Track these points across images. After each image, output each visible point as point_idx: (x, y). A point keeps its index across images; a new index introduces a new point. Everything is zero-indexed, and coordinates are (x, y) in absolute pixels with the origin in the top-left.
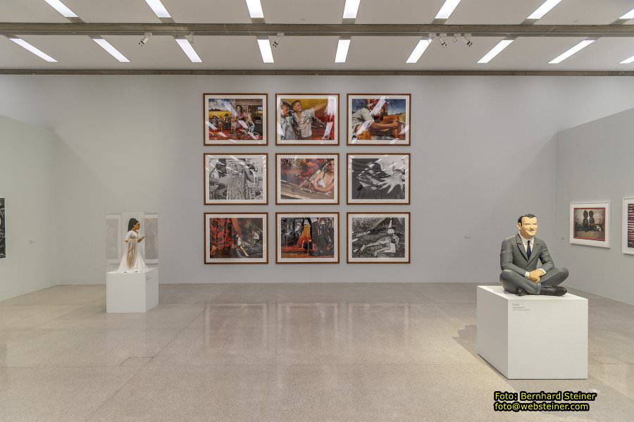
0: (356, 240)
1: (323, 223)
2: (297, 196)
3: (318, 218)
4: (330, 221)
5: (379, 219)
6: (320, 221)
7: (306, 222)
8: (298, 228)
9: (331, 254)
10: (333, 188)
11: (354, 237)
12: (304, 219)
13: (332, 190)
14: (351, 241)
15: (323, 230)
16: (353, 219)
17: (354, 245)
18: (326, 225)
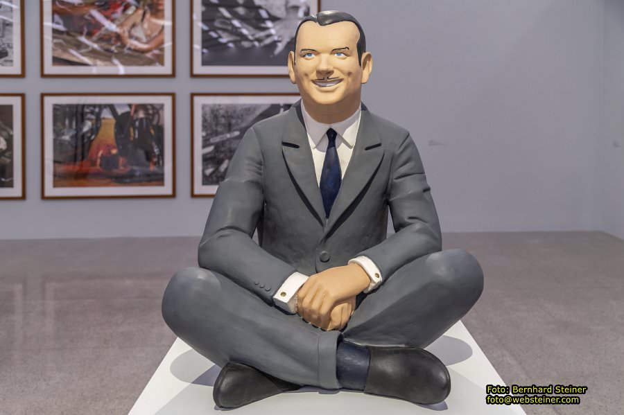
0: (211, 149)
1: (141, 115)
2: (86, 60)
3: (130, 106)
4: (157, 110)
5: (256, 107)
6: (136, 111)
7: (106, 114)
8: (88, 126)
9: (158, 179)
10: (162, 43)
11: (206, 143)
12: (101, 107)
13: (160, 46)
14: (199, 152)
15: (140, 129)
16: (204, 107)
17: (206, 160)
18: (149, 118)
